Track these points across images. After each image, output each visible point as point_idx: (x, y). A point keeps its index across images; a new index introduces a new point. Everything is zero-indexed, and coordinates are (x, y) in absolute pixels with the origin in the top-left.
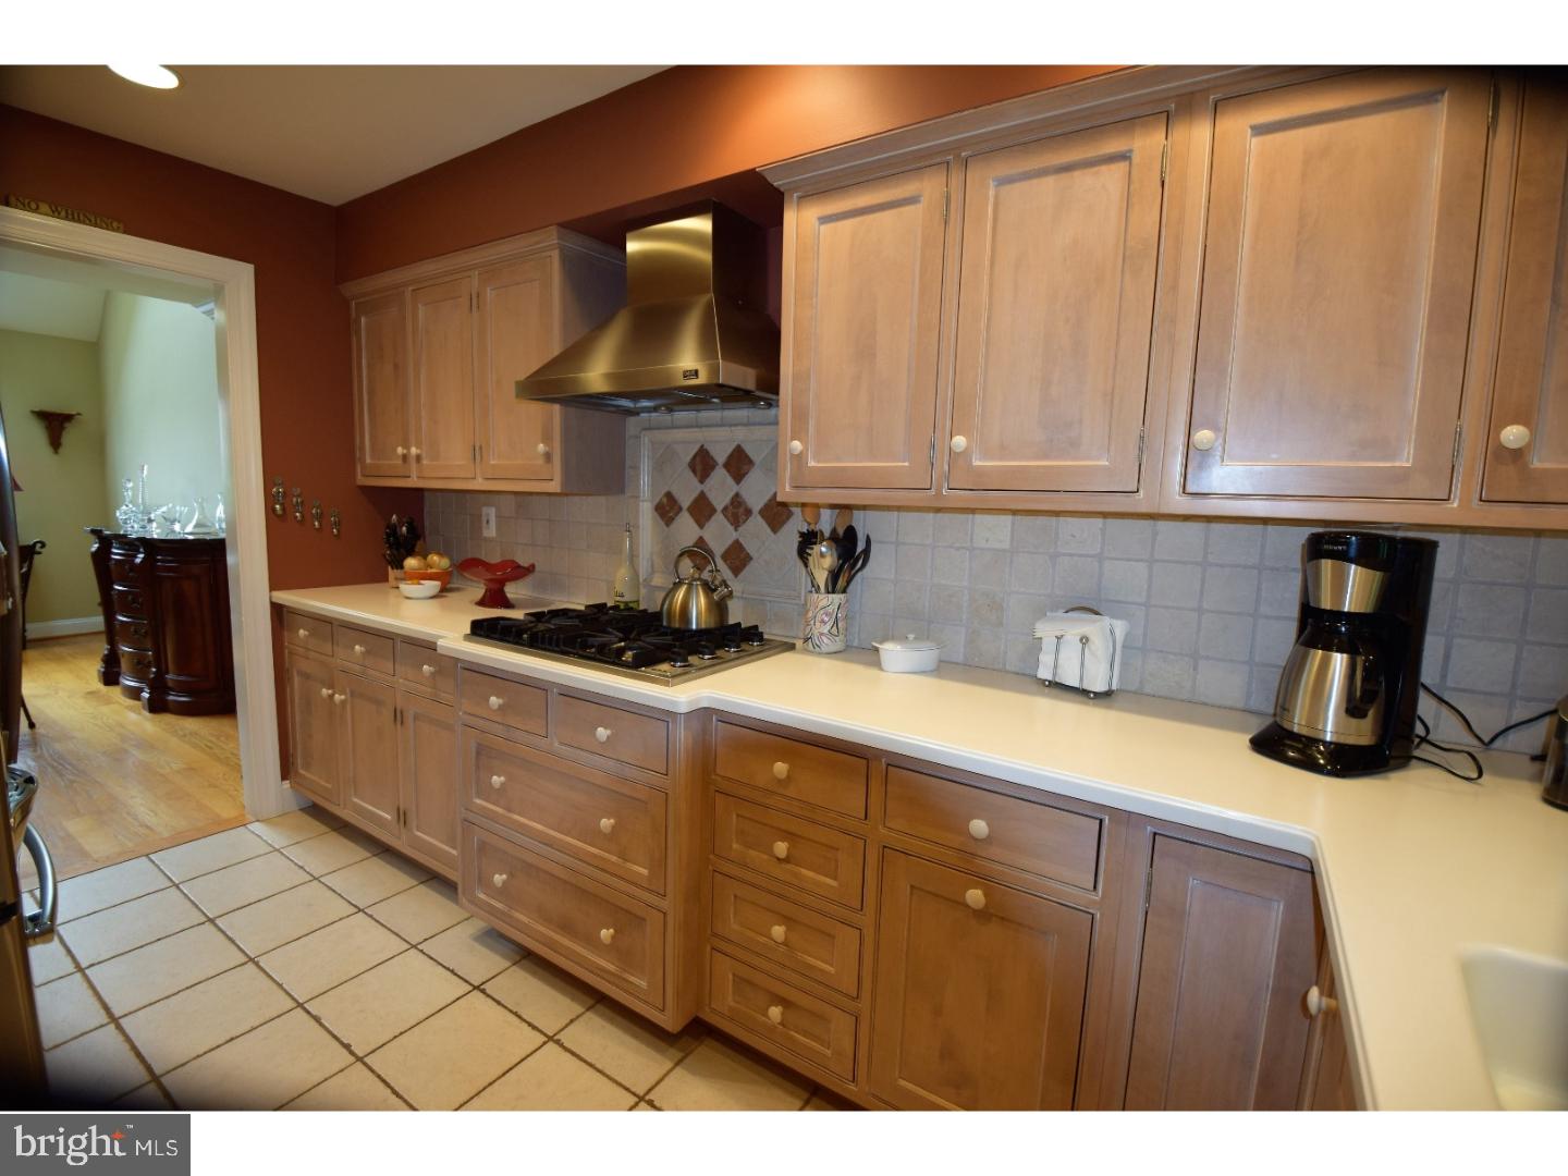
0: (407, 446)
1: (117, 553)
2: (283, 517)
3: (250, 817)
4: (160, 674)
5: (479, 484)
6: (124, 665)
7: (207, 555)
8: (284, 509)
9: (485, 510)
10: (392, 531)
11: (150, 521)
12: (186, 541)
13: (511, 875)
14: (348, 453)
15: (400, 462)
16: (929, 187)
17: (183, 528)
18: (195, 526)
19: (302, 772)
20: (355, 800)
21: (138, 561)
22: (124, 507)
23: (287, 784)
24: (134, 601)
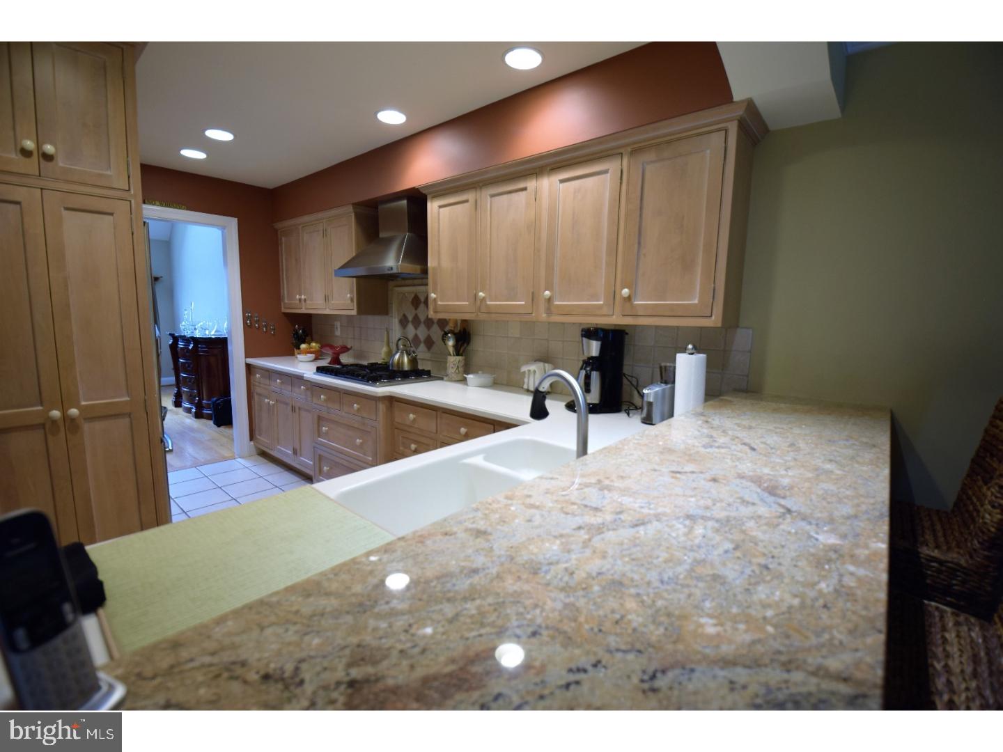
0: (300, 295)
1: (181, 345)
2: (250, 327)
3: (237, 457)
4: (200, 401)
5: (327, 312)
6: (184, 397)
7: (220, 344)
8: (251, 323)
9: (336, 323)
10: (296, 333)
11: (195, 329)
12: (211, 338)
13: (331, 468)
14: (278, 297)
15: (298, 302)
16: (470, 196)
17: (209, 333)
18: (216, 332)
19: (258, 437)
20: (279, 447)
21: (190, 348)
22: (184, 323)
23: (252, 443)
24: (189, 366)
